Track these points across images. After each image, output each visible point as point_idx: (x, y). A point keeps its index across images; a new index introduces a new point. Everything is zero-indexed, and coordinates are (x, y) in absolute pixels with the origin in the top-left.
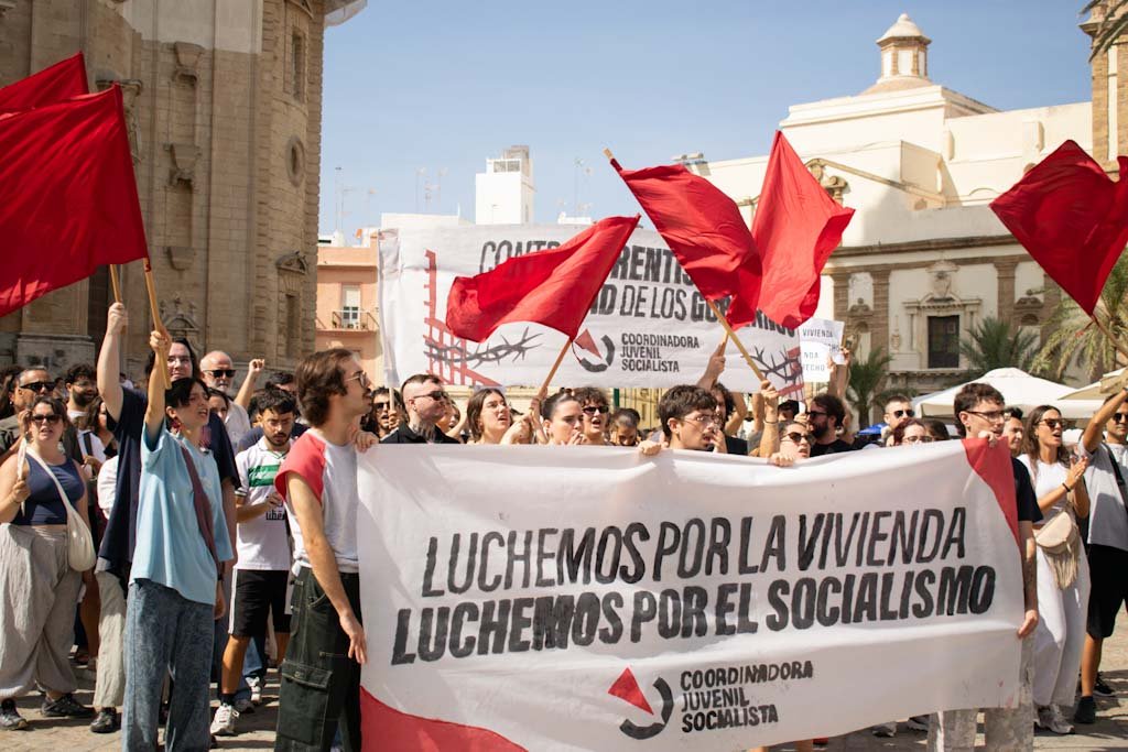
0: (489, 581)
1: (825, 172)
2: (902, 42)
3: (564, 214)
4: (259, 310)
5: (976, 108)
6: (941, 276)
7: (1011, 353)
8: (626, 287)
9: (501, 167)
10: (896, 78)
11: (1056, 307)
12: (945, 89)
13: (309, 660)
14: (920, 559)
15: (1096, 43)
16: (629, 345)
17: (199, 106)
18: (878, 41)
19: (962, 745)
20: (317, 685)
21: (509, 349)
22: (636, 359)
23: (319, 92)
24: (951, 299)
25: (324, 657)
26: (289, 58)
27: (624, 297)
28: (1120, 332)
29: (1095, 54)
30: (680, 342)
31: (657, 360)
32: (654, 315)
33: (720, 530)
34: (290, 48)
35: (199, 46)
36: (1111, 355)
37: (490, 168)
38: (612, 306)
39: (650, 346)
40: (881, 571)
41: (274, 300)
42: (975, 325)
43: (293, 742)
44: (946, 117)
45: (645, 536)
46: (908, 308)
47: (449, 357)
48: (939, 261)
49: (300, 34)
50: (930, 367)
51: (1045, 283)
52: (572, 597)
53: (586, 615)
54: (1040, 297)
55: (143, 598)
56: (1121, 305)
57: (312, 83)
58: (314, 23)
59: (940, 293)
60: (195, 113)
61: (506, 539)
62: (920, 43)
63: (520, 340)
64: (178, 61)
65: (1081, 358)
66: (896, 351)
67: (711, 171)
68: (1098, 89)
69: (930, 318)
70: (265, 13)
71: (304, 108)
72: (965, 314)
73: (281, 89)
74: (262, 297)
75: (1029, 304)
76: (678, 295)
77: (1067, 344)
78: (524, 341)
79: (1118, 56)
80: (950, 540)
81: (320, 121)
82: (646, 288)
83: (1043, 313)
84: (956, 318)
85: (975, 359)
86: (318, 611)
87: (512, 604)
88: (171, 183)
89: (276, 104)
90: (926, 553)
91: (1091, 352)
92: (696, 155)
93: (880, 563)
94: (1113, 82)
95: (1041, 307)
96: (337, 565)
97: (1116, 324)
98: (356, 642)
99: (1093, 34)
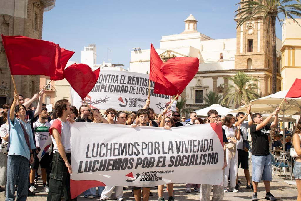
0: (102, 155)
1: (171, 53)
2: (191, 21)
3: (104, 62)
4: (25, 85)
5: (208, 39)
6: (199, 80)
7: (216, 100)
8: (131, 86)
9: (88, 49)
10: (189, 30)
11: (227, 89)
12: (201, 33)
13: (57, 174)
14: (204, 151)
15: (238, 24)
16: (131, 101)
17: (10, 31)
18: (185, 21)
19: (208, 194)
20: (59, 180)
21: (102, 101)
22: (133, 104)
23: (42, 28)
24: (201, 86)
25: (61, 173)
26: (34, 20)
27: (130, 89)
28: (242, 95)
29: (238, 27)
30: (143, 100)
31: (137, 104)
32: (137, 93)
33: (157, 144)
34: (34, 17)
35: (10, 16)
36: (240, 101)
37: (85, 49)
38: (127, 91)
39: (136, 101)
40: (196, 154)
41: (29, 82)
42: (207, 93)
43: (53, 193)
44: (201, 41)
45: (138, 145)
46: (191, 88)
47: (87, 102)
48: (199, 76)
49: (37, 13)
50: (196, 103)
51: (225, 83)
52: (122, 159)
53: (125, 163)
54: (223, 86)
55: (11, 159)
56: (242, 89)
57: (40, 26)
58: (41, 11)
59: (199, 85)
60: (8, 33)
61: (106, 145)
62: (195, 22)
63: (104, 99)
64: (4, 19)
65: (233, 101)
66: (188, 99)
67: (142, 52)
68: (238, 35)
69: (196, 91)
70: (28, 7)
71: (38, 32)
72: (205, 90)
73: (32, 27)
74: (25, 82)
75: (220, 88)
76: (143, 89)
77: (229, 98)
78: (105, 99)
79: (243, 27)
80: (210, 147)
81: (42, 36)
82: (135, 87)
83: (224, 90)
84: (203, 91)
85: (207, 101)
86: (60, 162)
87: (108, 160)
88: (2, 51)
89: (30, 31)
90: (205, 150)
91: (235, 100)
92: (138, 48)
93: (195, 152)
94: (242, 33)
95: (223, 88)
96: (65, 151)
97: (241, 93)
98: (69, 169)
99: (237, 21)
